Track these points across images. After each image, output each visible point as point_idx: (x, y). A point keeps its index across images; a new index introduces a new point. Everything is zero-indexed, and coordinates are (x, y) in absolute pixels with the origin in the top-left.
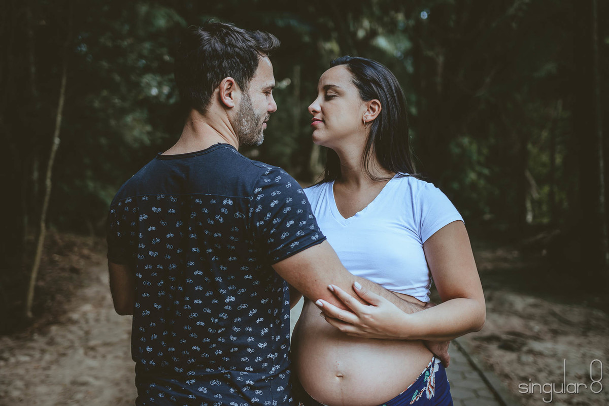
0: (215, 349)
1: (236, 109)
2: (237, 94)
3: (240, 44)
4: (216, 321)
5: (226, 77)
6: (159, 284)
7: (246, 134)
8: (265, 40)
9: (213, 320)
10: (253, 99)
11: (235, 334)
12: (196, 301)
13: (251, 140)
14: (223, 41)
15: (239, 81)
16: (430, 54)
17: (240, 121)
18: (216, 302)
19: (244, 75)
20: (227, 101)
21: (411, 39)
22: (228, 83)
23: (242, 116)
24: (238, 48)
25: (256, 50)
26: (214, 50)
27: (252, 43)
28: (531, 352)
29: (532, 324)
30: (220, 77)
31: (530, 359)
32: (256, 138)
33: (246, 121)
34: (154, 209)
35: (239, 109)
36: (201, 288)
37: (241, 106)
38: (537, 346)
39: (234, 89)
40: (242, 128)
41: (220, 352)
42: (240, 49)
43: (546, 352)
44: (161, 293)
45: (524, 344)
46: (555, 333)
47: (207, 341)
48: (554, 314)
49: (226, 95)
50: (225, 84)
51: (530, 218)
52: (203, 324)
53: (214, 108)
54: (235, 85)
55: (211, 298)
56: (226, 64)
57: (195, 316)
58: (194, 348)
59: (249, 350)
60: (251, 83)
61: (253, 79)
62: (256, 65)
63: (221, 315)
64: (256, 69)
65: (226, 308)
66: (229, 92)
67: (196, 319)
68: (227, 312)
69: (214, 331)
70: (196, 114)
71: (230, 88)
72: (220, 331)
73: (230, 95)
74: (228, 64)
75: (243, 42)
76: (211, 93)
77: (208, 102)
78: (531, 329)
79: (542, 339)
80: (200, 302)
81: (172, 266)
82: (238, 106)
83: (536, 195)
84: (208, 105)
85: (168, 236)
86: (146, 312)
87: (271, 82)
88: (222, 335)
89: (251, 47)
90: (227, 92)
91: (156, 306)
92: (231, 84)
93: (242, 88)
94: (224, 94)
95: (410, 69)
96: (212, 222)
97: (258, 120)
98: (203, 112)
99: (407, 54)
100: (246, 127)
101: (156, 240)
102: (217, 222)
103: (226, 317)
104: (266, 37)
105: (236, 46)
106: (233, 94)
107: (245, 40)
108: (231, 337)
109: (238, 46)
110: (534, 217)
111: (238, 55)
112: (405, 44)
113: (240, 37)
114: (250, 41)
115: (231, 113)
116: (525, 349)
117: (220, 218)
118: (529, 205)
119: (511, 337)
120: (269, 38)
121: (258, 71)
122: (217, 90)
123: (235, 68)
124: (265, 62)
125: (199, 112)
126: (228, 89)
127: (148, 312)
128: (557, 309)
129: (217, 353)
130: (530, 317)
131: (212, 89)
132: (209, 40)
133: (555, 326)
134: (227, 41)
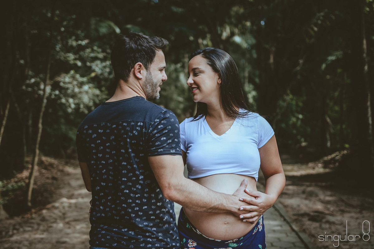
0: (134, 207)
1: (144, 79)
2: (144, 71)
3: (146, 44)
4: (135, 189)
5: (138, 62)
6: (103, 172)
7: (150, 93)
8: (160, 41)
9: (133, 189)
10: (153, 74)
11: (145, 198)
12: (123, 179)
13: (152, 96)
14: (136, 43)
15: (145, 64)
16: (267, 46)
17: (146, 86)
18: (134, 179)
19: (148, 61)
20: (139, 75)
21: (255, 37)
22: (138, 66)
23: (147, 83)
24: (144, 47)
25: (154, 48)
26: (132, 48)
27: (153, 43)
28: (328, 222)
29: (329, 206)
30: (135, 62)
31: (327, 226)
32: (155, 95)
33: (149, 86)
34: (100, 131)
35: (145, 80)
36: (126, 172)
37: (146, 78)
38: (331, 219)
39: (142, 69)
40: (148, 90)
41: (138, 209)
42: (146, 47)
43: (337, 222)
44: (104, 176)
45: (323, 218)
46: (343, 212)
47: (130, 201)
48: (342, 201)
49: (138, 72)
50: (137, 66)
51: (329, 144)
52: (127, 191)
53: (131, 79)
54: (143, 66)
55: (132, 177)
56: (138, 55)
57: (123, 187)
58: (123, 205)
59: (153, 207)
60: (152, 65)
61: (153, 63)
62: (154, 55)
63: (137, 186)
64: (154, 58)
65: (140, 182)
66: (140, 70)
67: (124, 189)
68: (140, 184)
69: (134, 195)
70: (122, 82)
71: (140, 68)
72: (137, 196)
73: (140, 72)
74: (139, 55)
75: (147, 43)
76: (130, 71)
77: (128, 76)
78: (328, 209)
79: (335, 215)
80: (126, 179)
81: (110, 161)
82: (145, 78)
83: (332, 131)
84: (128, 77)
85: (107, 145)
86: (97, 188)
87: (164, 64)
88: (138, 198)
89: (152, 46)
90: (138, 70)
91: (102, 184)
92: (140, 66)
93: (147, 68)
94: (136, 72)
95: (255, 56)
96: (131, 135)
97: (156, 85)
98: (126, 81)
99: (252, 47)
100: (149, 89)
101: (101, 148)
102: (134, 134)
103: (140, 187)
104: (160, 40)
105: (143, 46)
106: (141, 72)
107: (148, 42)
108: (144, 200)
109: (144, 45)
110: (331, 144)
111: (144, 50)
112: (252, 41)
113: (145, 41)
114: (151, 43)
115: (140, 81)
116: (324, 220)
117: (136, 132)
118: (328, 137)
119: (316, 214)
120: (162, 41)
121: (156, 59)
122: (133, 70)
123: (142, 58)
124: (160, 54)
125: (124, 81)
126: (138, 69)
127: (98, 188)
128: (344, 198)
129: (136, 209)
130: (328, 202)
131: (130, 69)
132: (129, 42)
133: (342, 208)
134: (138, 43)
